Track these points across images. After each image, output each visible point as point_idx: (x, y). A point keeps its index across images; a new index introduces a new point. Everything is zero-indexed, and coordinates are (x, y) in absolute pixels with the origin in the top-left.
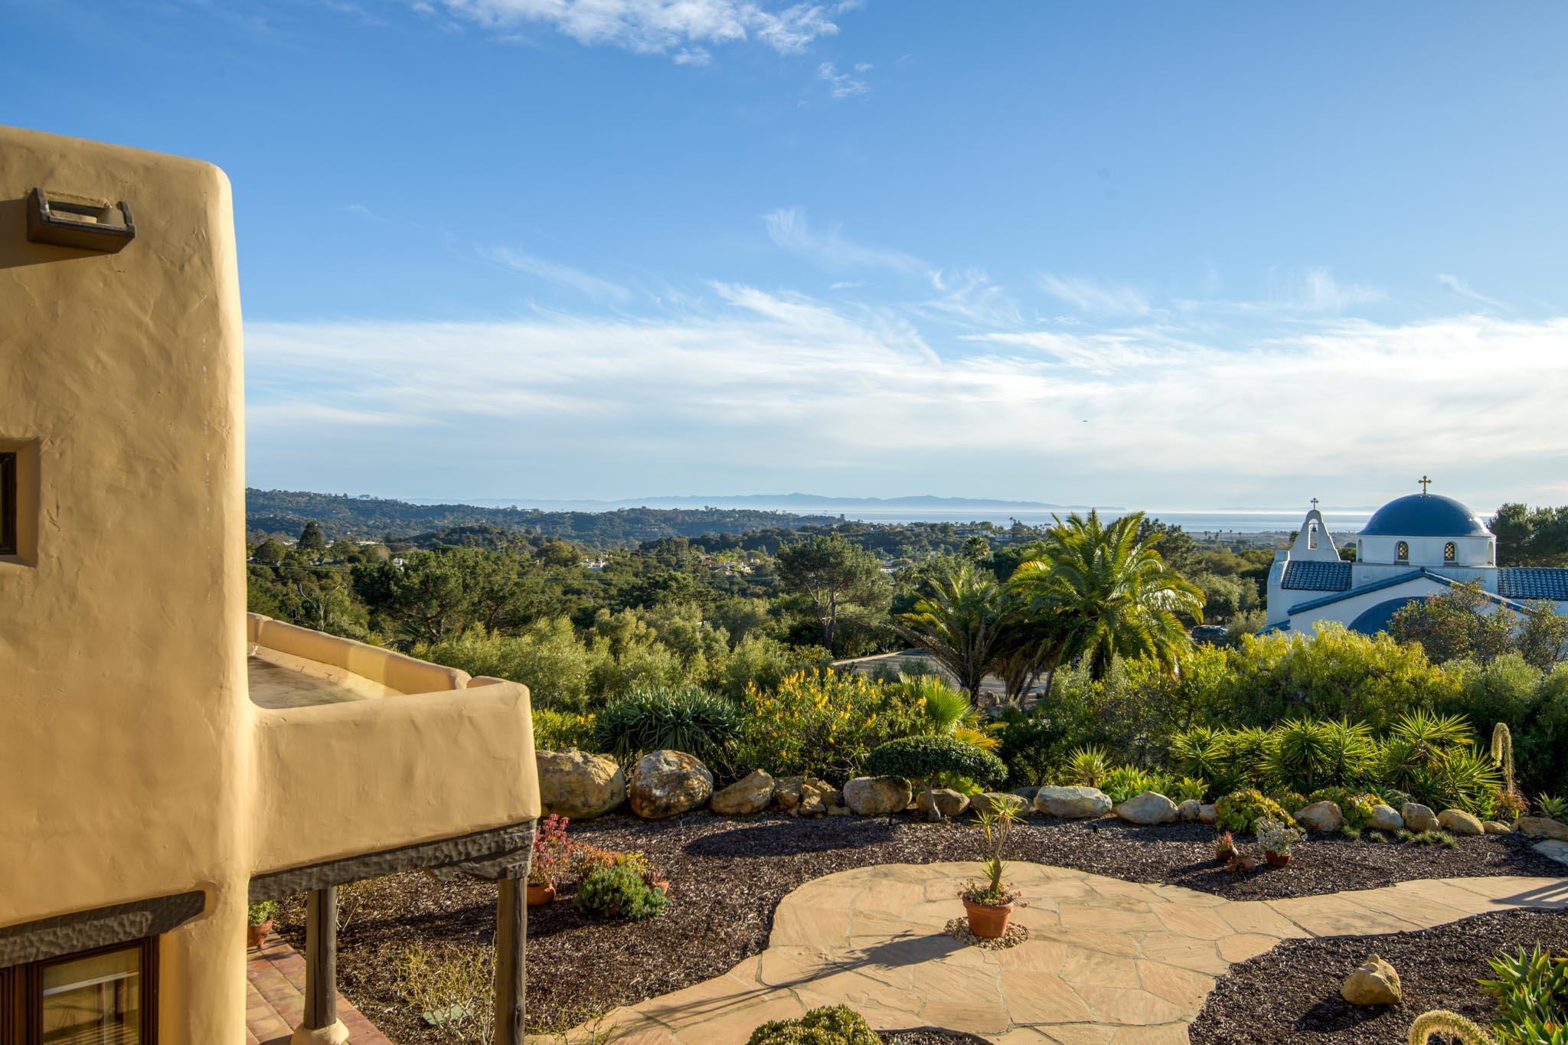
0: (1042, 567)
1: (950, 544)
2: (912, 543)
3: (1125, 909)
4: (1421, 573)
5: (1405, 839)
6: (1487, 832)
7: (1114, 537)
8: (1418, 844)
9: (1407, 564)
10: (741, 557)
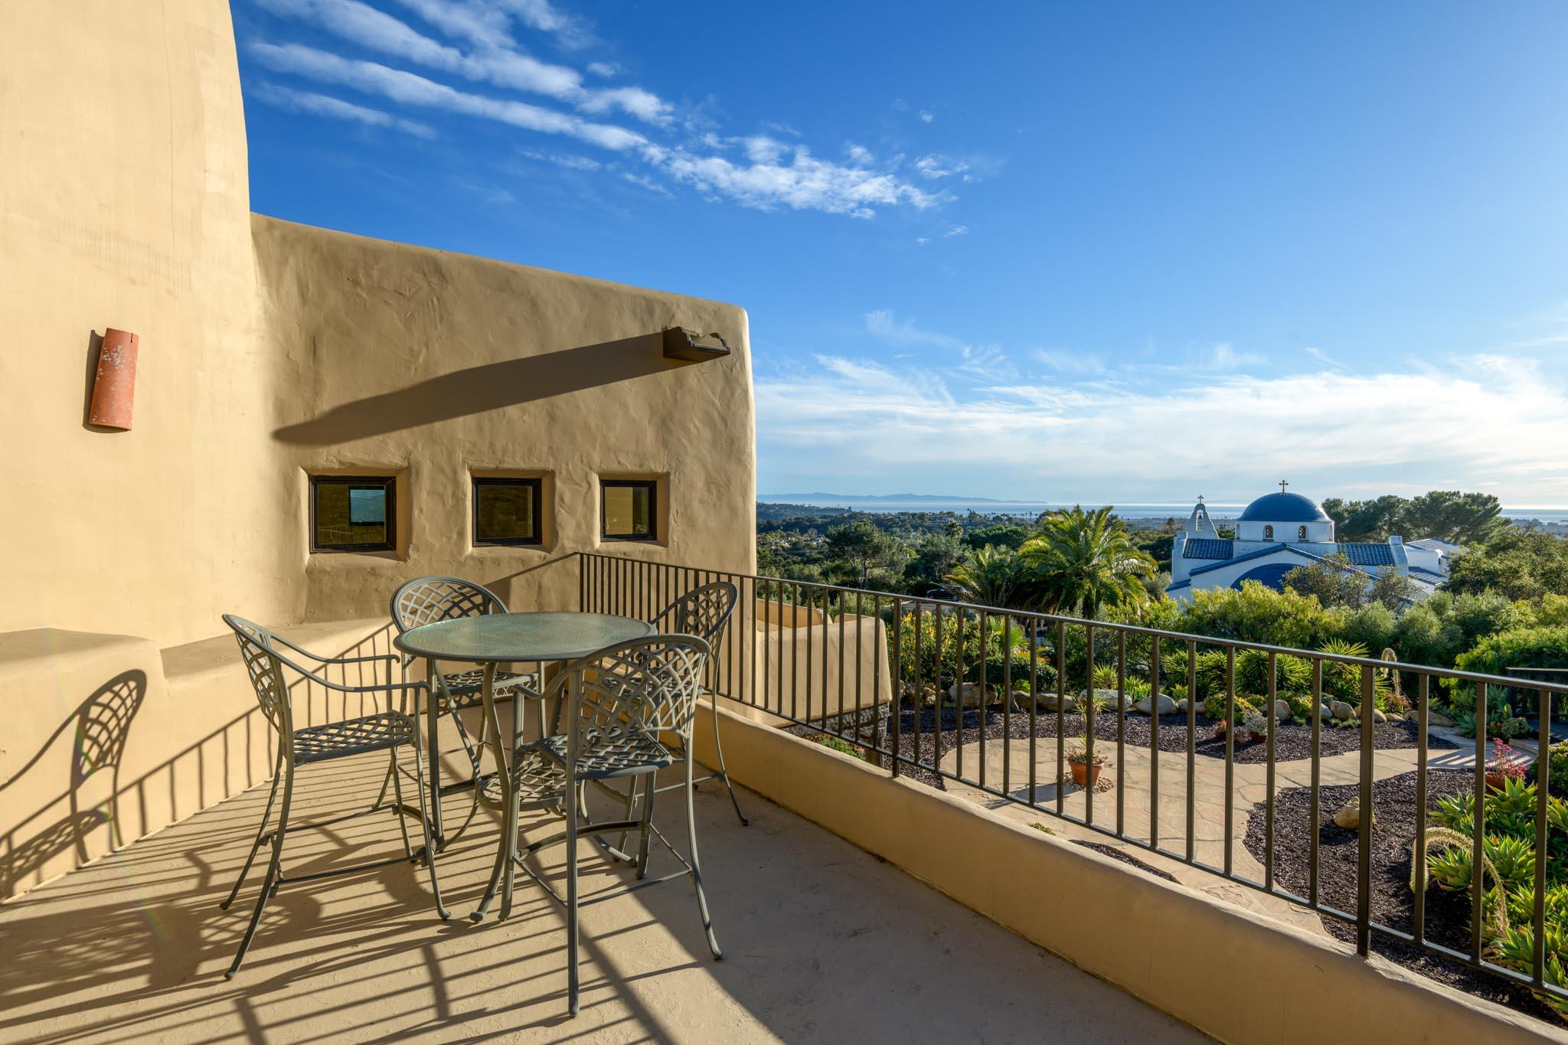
0: (1041, 543)
1: (926, 527)
2: (899, 527)
3: (1169, 769)
4: (1283, 547)
5: (1336, 725)
6: (1388, 720)
7: (1092, 522)
8: (1346, 728)
9: (1272, 541)
10: (782, 537)
